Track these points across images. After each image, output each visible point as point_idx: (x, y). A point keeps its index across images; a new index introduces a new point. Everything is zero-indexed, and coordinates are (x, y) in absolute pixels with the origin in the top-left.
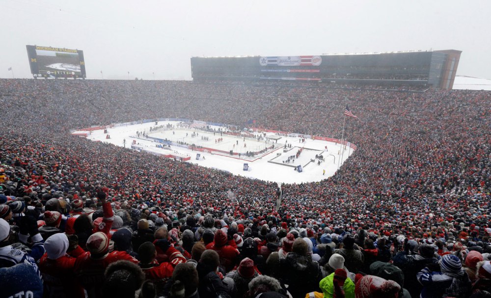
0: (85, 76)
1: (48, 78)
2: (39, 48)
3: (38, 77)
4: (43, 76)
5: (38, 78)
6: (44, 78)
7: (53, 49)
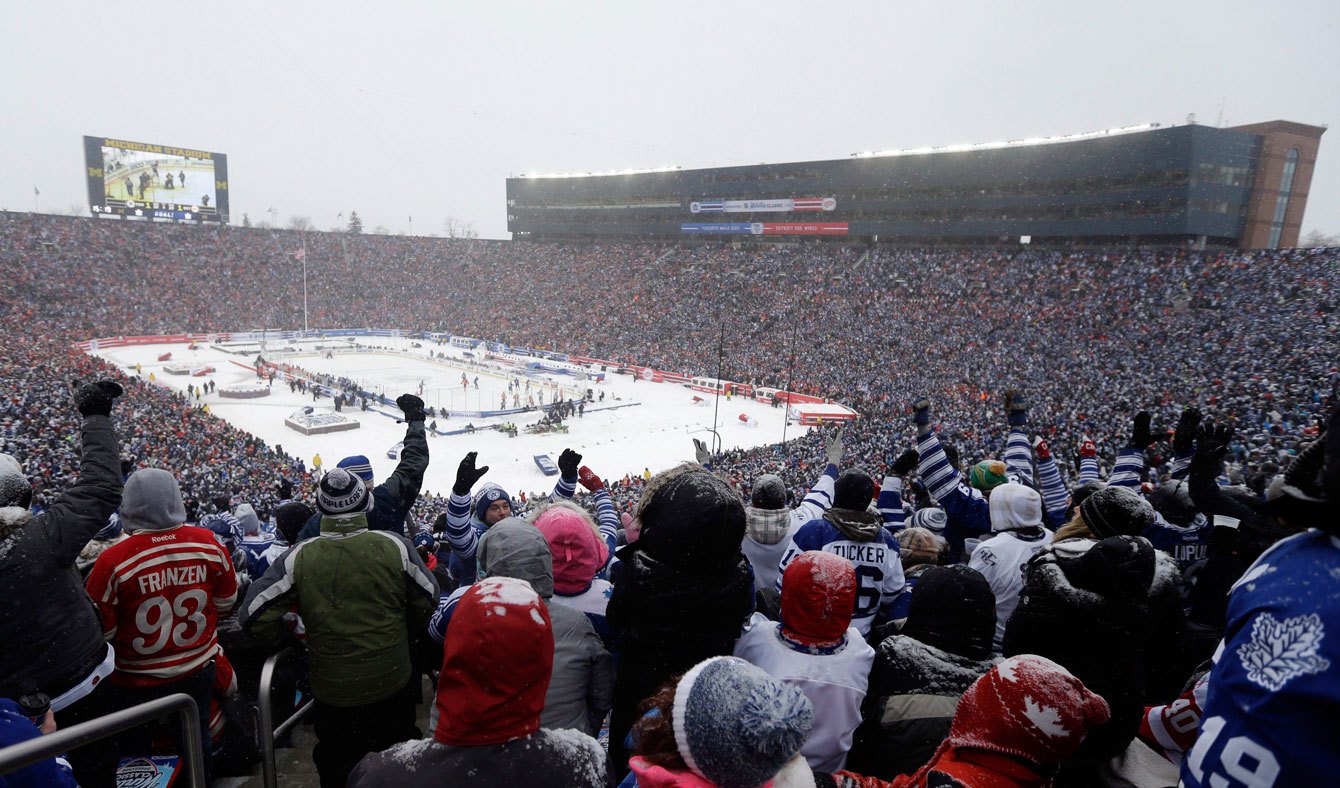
0: (228, 219)
1: (129, 218)
2: (112, 143)
3: (104, 212)
4: (114, 211)
5: (101, 216)
6: (118, 217)
7: (149, 147)
